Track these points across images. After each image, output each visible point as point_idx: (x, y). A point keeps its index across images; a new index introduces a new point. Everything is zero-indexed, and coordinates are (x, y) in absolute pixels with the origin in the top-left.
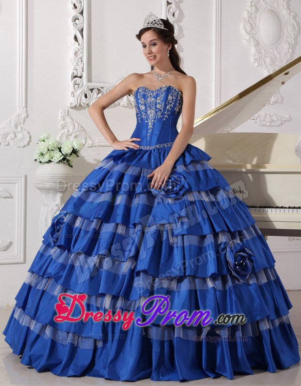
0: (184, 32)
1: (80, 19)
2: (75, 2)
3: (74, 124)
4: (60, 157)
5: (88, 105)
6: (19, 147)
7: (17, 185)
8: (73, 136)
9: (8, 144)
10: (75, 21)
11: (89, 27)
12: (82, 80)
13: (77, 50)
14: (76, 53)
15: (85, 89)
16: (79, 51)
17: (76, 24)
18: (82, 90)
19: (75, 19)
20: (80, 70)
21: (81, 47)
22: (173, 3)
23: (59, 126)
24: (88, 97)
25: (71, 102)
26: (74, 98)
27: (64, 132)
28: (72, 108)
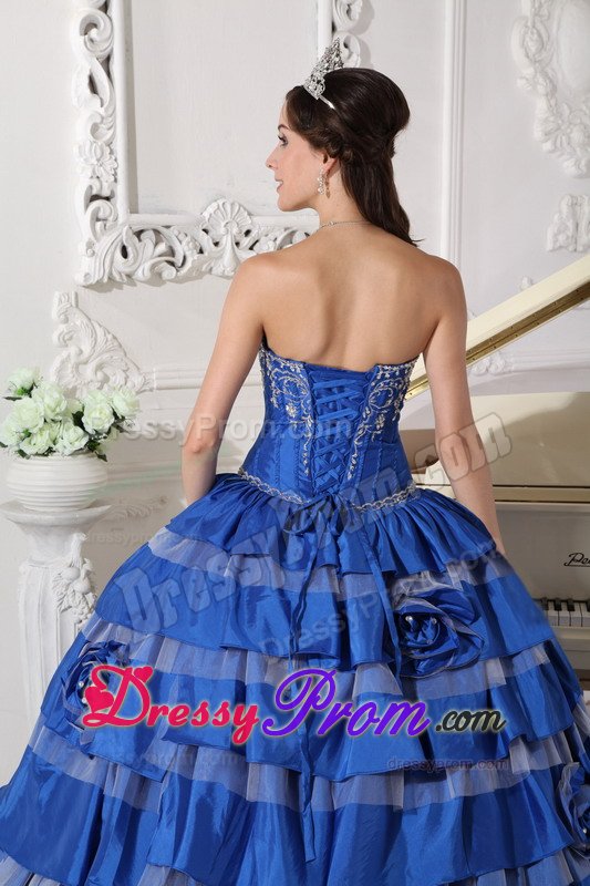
1: (101, 25)
8: (92, 366)
10: (88, 30)
11: (128, 51)
12: (114, 206)
13: (98, 120)
14: (95, 129)
15: (124, 234)
16: (102, 122)
17: (92, 40)
18: (115, 235)
19: (89, 26)
20: (107, 179)
21: (110, 112)
23: (55, 339)
24: (131, 256)
25: (86, 269)
26: (93, 260)
27: (69, 355)
28: (88, 286)
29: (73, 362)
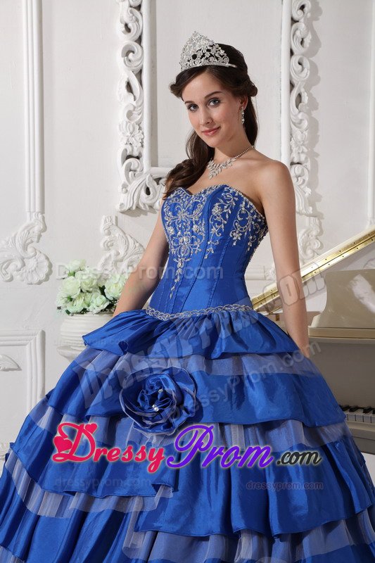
0: (320, 74)
1: (136, 51)
2: (127, 20)
3: (127, 242)
4: (103, 303)
5: (151, 207)
6: (31, 284)
7: (27, 347)
8: (125, 263)
9: (12, 279)
10: (127, 55)
11: (153, 67)
12: (141, 162)
13: (132, 109)
14: (129, 115)
15: (147, 179)
16: (134, 110)
17: (130, 61)
18: (141, 180)
19: (128, 52)
20: (137, 145)
21: (140, 103)
22: (302, 20)
23: (102, 245)
24: (151, 193)
25: (122, 201)
26: (126, 195)
27: (110, 256)
28: (123, 213)
29: (113, 259)
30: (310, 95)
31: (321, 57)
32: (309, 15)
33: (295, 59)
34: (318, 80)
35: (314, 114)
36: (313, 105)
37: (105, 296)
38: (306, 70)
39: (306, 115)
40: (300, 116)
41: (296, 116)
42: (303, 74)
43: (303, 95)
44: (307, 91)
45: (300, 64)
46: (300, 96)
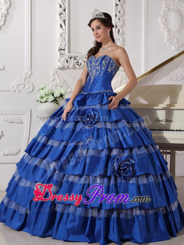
1: (63, 14)
2: (60, 3)
4: (52, 99)
6: (27, 93)
7: (25, 116)
8: (59, 86)
9: (20, 91)
10: (60, 15)
12: (65, 52)
13: (62, 33)
14: (61, 35)
15: (67, 57)
17: (61, 17)
18: (65, 58)
20: (64, 46)
21: (65, 32)
22: (119, 5)
23: (51, 80)
24: (68, 62)
25: (58, 65)
26: (60, 63)
27: (54, 84)
28: (58, 69)
30: (122, 30)
31: (126, 17)
32: (122, 3)
33: (117, 18)
34: (125, 25)
35: (124, 36)
36: (124, 33)
37: (54, 96)
38: (121, 22)
39: (121, 37)
40: (119, 37)
41: (118, 37)
42: (120, 23)
43: (120, 30)
44: (122, 28)
45: (119, 19)
46: (119, 30)
